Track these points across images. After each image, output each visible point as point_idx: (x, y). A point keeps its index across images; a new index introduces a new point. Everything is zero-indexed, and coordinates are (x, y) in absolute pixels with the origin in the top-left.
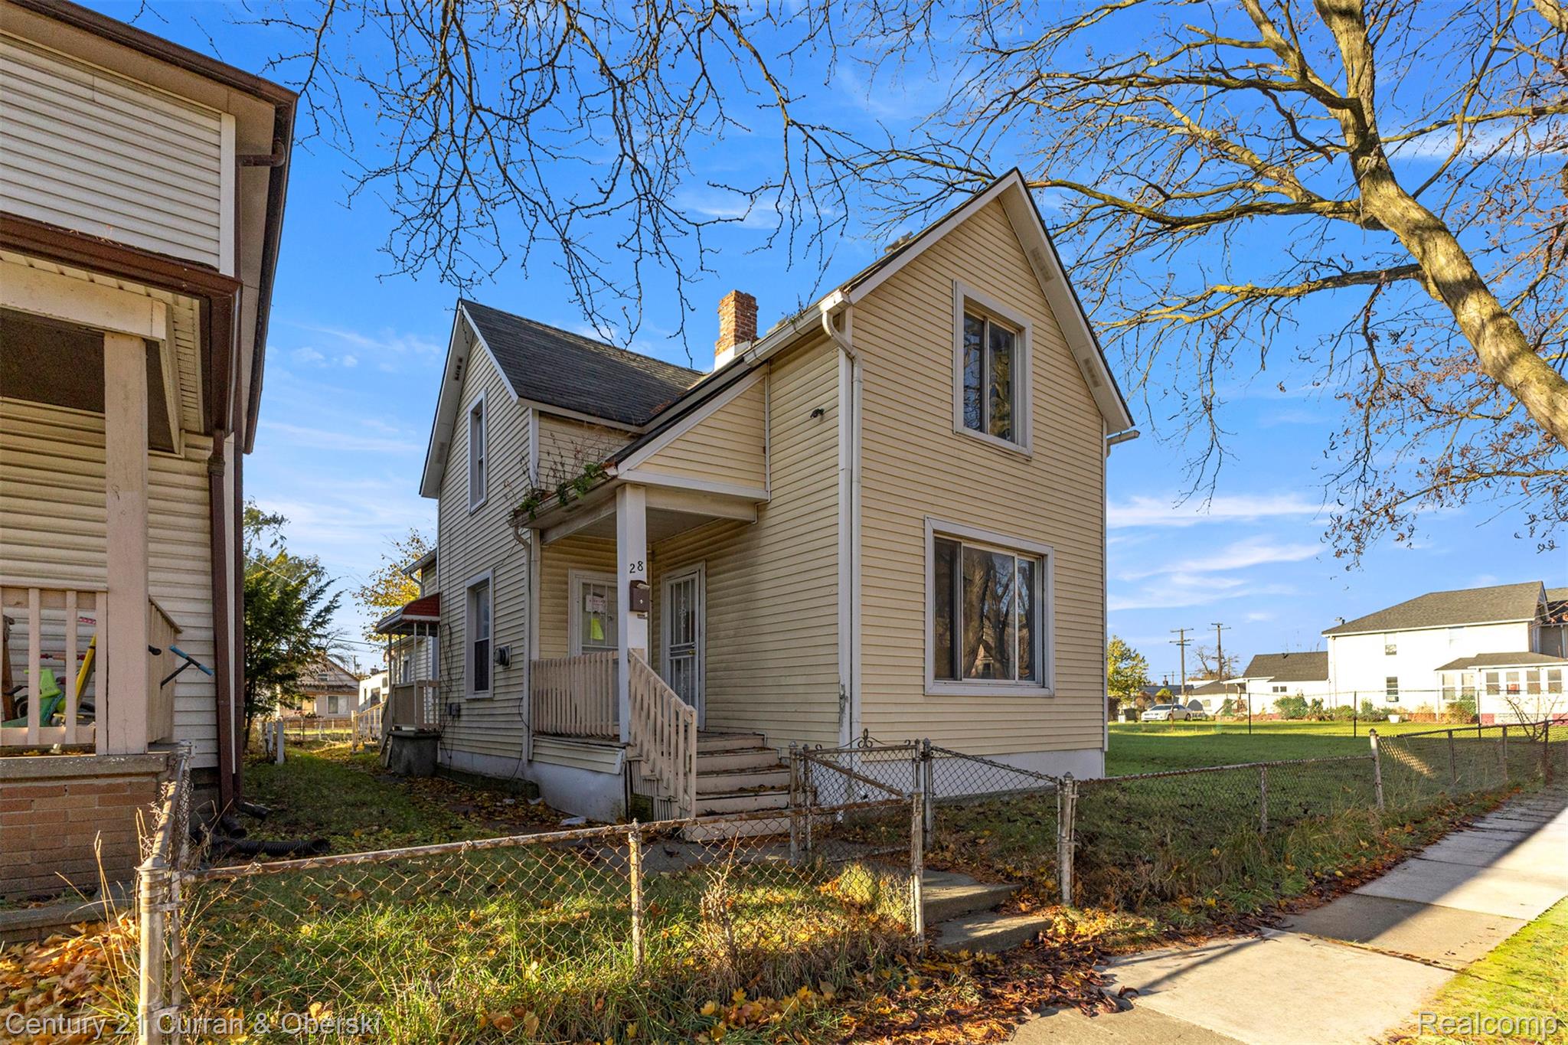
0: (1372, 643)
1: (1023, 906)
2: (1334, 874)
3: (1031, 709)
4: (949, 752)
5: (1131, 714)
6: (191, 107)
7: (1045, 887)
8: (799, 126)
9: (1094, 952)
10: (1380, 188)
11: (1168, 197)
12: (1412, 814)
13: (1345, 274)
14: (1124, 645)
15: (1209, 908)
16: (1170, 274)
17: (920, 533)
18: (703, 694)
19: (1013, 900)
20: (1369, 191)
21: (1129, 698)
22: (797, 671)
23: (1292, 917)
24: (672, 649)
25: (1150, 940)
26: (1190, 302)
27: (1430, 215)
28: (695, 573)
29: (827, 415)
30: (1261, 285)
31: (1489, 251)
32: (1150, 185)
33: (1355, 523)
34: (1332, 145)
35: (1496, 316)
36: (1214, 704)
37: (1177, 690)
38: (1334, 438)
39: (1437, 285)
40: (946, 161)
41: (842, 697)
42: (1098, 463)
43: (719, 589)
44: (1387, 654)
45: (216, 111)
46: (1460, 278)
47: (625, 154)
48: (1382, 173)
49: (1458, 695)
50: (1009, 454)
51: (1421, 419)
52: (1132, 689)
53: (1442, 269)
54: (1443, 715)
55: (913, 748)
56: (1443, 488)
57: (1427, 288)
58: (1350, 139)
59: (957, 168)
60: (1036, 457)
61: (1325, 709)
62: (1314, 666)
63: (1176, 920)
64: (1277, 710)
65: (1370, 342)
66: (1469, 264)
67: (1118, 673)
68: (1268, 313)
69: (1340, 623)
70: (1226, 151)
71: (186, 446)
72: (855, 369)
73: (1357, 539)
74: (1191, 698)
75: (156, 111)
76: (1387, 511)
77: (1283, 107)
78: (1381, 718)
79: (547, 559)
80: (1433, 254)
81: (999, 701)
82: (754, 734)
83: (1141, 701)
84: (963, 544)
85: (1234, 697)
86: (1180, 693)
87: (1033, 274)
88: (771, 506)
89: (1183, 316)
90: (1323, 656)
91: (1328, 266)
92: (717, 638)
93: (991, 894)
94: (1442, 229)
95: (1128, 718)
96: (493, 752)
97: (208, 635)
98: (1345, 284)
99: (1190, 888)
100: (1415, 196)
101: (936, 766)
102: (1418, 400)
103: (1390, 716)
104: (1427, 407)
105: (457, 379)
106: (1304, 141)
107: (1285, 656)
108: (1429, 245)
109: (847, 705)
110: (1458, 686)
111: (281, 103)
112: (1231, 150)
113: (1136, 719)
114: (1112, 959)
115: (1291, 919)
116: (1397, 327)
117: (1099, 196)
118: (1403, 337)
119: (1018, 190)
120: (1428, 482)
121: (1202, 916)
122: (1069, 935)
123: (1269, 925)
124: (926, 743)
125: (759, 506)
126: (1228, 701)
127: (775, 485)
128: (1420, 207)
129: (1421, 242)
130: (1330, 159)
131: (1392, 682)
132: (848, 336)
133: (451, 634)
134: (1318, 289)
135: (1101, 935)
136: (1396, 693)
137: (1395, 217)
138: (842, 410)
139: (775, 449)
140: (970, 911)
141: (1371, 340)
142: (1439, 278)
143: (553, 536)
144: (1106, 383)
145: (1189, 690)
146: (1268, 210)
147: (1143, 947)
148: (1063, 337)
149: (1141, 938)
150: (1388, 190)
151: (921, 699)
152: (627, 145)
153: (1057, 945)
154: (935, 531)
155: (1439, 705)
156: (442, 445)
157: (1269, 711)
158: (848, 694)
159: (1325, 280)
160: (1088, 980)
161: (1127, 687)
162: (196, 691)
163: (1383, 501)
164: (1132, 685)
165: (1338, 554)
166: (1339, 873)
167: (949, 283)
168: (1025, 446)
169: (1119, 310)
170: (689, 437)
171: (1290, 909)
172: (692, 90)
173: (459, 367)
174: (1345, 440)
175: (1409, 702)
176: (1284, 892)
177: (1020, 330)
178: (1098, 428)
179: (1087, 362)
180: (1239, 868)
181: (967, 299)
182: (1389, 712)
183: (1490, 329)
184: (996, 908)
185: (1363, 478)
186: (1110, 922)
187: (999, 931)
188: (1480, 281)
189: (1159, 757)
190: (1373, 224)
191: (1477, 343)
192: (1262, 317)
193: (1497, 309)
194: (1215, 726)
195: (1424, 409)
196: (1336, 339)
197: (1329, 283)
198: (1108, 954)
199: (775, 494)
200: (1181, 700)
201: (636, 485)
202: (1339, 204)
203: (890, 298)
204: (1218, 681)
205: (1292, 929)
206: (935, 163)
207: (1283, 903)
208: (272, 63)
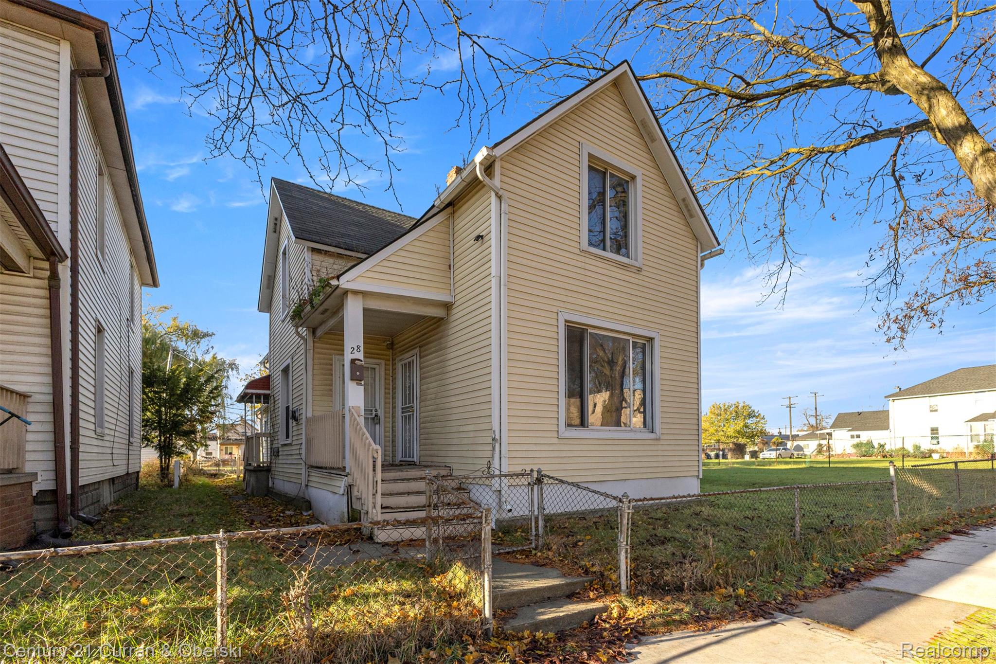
0: (922, 403)
1: (591, 595)
2: (849, 570)
3: (642, 448)
4: (557, 479)
5: (754, 454)
6: (38, 36)
7: (611, 580)
8: (468, 36)
9: (631, 633)
10: (895, 61)
11: (748, 84)
12: (923, 524)
13: (877, 132)
14: (750, 408)
15: (737, 597)
16: (759, 145)
17: (554, 322)
18: (418, 439)
19: (585, 589)
20: (887, 64)
21: (754, 444)
22: (469, 422)
23: (806, 604)
24: (402, 409)
25: (683, 623)
26: (772, 163)
27: (934, 78)
28: (412, 356)
29: (485, 239)
30: (818, 145)
31: (985, 109)
32: (735, 76)
33: (900, 318)
34: (858, 31)
35: (985, 151)
36: (810, 447)
37: (787, 437)
38: (872, 252)
39: (940, 131)
40: (588, 64)
41: (494, 439)
42: (695, 273)
43: (428, 366)
44: (931, 411)
45: (57, 38)
46: (957, 124)
47: (334, 55)
48: (897, 50)
49: (982, 438)
50: (623, 266)
51: (947, 243)
52: (756, 437)
53: (944, 118)
54: (971, 453)
55: (528, 474)
56: (963, 291)
57: (935, 137)
58: (873, 27)
59: (594, 68)
60: (644, 268)
61: (887, 450)
62: (880, 420)
63: (707, 606)
64: (853, 451)
65: (897, 182)
66: (964, 113)
67: (746, 427)
68: (825, 166)
69: (898, 390)
70: (791, 49)
71: (34, 268)
72: (503, 204)
73: (902, 329)
74: (795, 443)
75: (14, 39)
76: (922, 308)
77: (821, 5)
78: (928, 455)
79: (317, 348)
80: (936, 108)
81: (616, 442)
82: (446, 466)
83: (761, 446)
84: (589, 331)
85: (824, 442)
86: (788, 440)
87: (642, 137)
88: (454, 306)
89: (766, 172)
90: (886, 413)
91: (863, 126)
92: (426, 400)
93: (567, 585)
94: (943, 88)
95: (752, 457)
96: (292, 480)
97: (50, 398)
98: (878, 139)
99: (727, 582)
100: (923, 66)
101: (545, 488)
102: (945, 230)
103: (933, 455)
104: (951, 234)
105: (275, 232)
106: (839, 30)
107: (860, 414)
108: (934, 101)
109: (497, 445)
110: (982, 433)
111: (97, 30)
112: (794, 48)
113: (757, 457)
114: (643, 638)
115: (804, 606)
116: (918, 170)
117: (694, 82)
118: (923, 177)
119: (628, 76)
120: (952, 286)
121: (731, 604)
122: (620, 617)
123: (782, 611)
124: (539, 471)
125: (448, 306)
126: (820, 445)
127: (457, 291)
128: (926, 73)
129: (929, 99)
130: (859, 43)
131: (935, 431)
132: (497, 181)
133: (274, 402)
134: (858, 144)
135: (643, 619)
136: (937, 438)
137: (907, 82)
138: (493, 235)
139: (457, 266)
140: (549, 598)
141: (898, 181)
142: (942, 127)
143: (319, 332)
144: (698, 215)
145: (795, 437)
146: (816, 86)
147: (674, 628)
148: (666, 182)
149: (674, 621)
150: (902, 62)
151: (556, 441)
152: (336, 50)
153: (608, 626)
154: (566, 321)
155: (968, 447)
156: (269, 276)
157: (848, 451)
158: (497, 437)
159: (863, 138)
160: (615, 656)
161: (753, 436)
162: (40, 437)
163: (921, 300)
164: (756, 435)
165: (888, 341)
166: (852, 569)
167: (577, 144)
168: (636, 260)
169: (724, 171)
170: (393, 258)
171: (806, 598)
172: (396, 15)
173: (276, 224)
174: (881, 253)
175: (947, 445)
176: (805, 584)
177: (633, 178)
178: (694, 248)
179: (684, 200)
180: (772, 565)
181: (590, 155)
182: (932, 451)
183: (981, 161)
184: (572, 596)
185: (894, 281)
186: (653, 608)
187: (562, 614)
188: (973, 127)
189: (759, 483)
190: (894, 91)
191: (971, 173)
192: (821, 170)
193: (985, 146)
194: (805, 462)
195: (948, 235)
196: (872, 180)
197: (866, 140)
198: (643, 634)
199: (457, 297)
200: (789, 444)
201: (356, 292)
202: (866, 76)
203: (529, 154)
204: (814, 431)
205: (799, 615)
206: (579, 66)
207: (801, 593)
208: (124, 15)
